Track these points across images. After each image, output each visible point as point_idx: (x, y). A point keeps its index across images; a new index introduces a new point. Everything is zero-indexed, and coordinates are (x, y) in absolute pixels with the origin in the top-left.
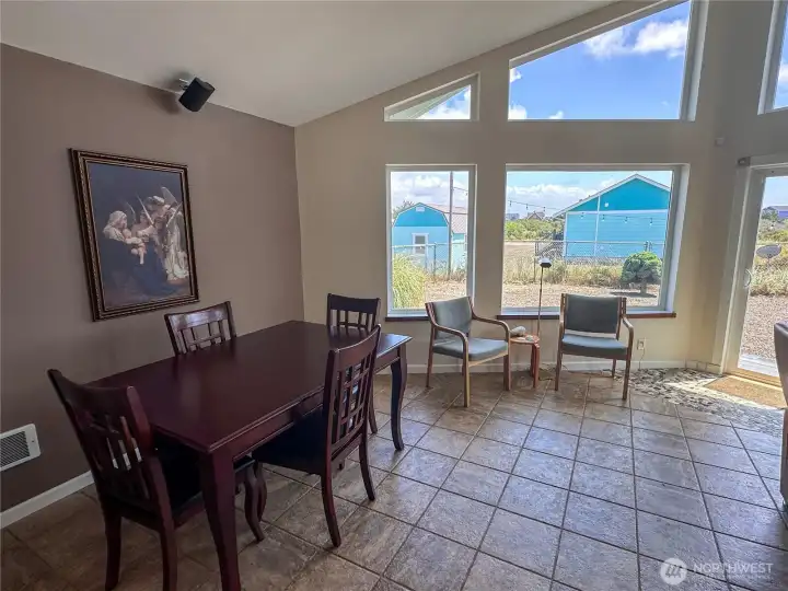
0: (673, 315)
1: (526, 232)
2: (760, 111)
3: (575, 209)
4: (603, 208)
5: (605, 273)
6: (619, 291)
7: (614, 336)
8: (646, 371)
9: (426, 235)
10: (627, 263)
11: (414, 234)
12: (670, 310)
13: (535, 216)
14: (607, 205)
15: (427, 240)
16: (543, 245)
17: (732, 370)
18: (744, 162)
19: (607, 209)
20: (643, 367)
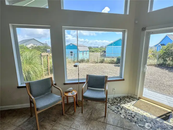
0: (123, 80)
1: (100, 50)
2: (149, 11)
3: (108, 46)
4: (114, 45)
5: (113, 61)
6: (116, 65)
7: (104, 89)
8: (116, 98)
9: (73, 51)
10: (117, 58)
11: (70, 51)
12: (123, 78)
13: (102, 47)
14: (115, 45)
15: (73, 53)
16: (102, 54)
17: (140, 97)
18: (144, 29)
19: (114, 46)
20: (115, 97)
